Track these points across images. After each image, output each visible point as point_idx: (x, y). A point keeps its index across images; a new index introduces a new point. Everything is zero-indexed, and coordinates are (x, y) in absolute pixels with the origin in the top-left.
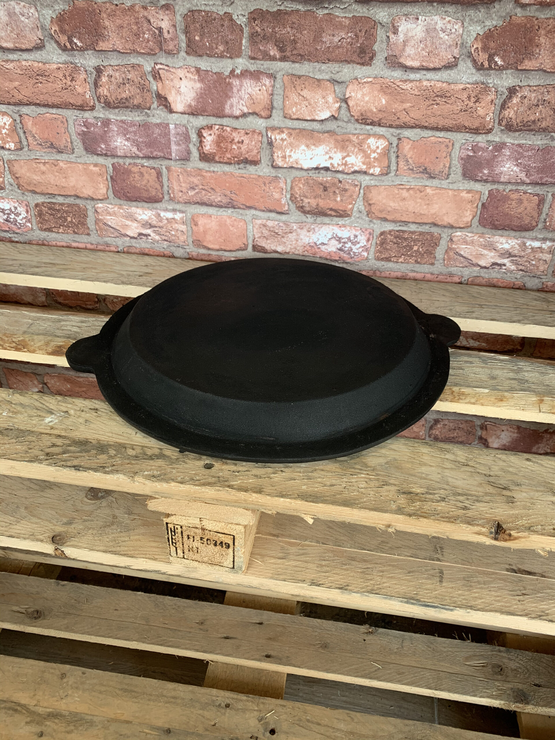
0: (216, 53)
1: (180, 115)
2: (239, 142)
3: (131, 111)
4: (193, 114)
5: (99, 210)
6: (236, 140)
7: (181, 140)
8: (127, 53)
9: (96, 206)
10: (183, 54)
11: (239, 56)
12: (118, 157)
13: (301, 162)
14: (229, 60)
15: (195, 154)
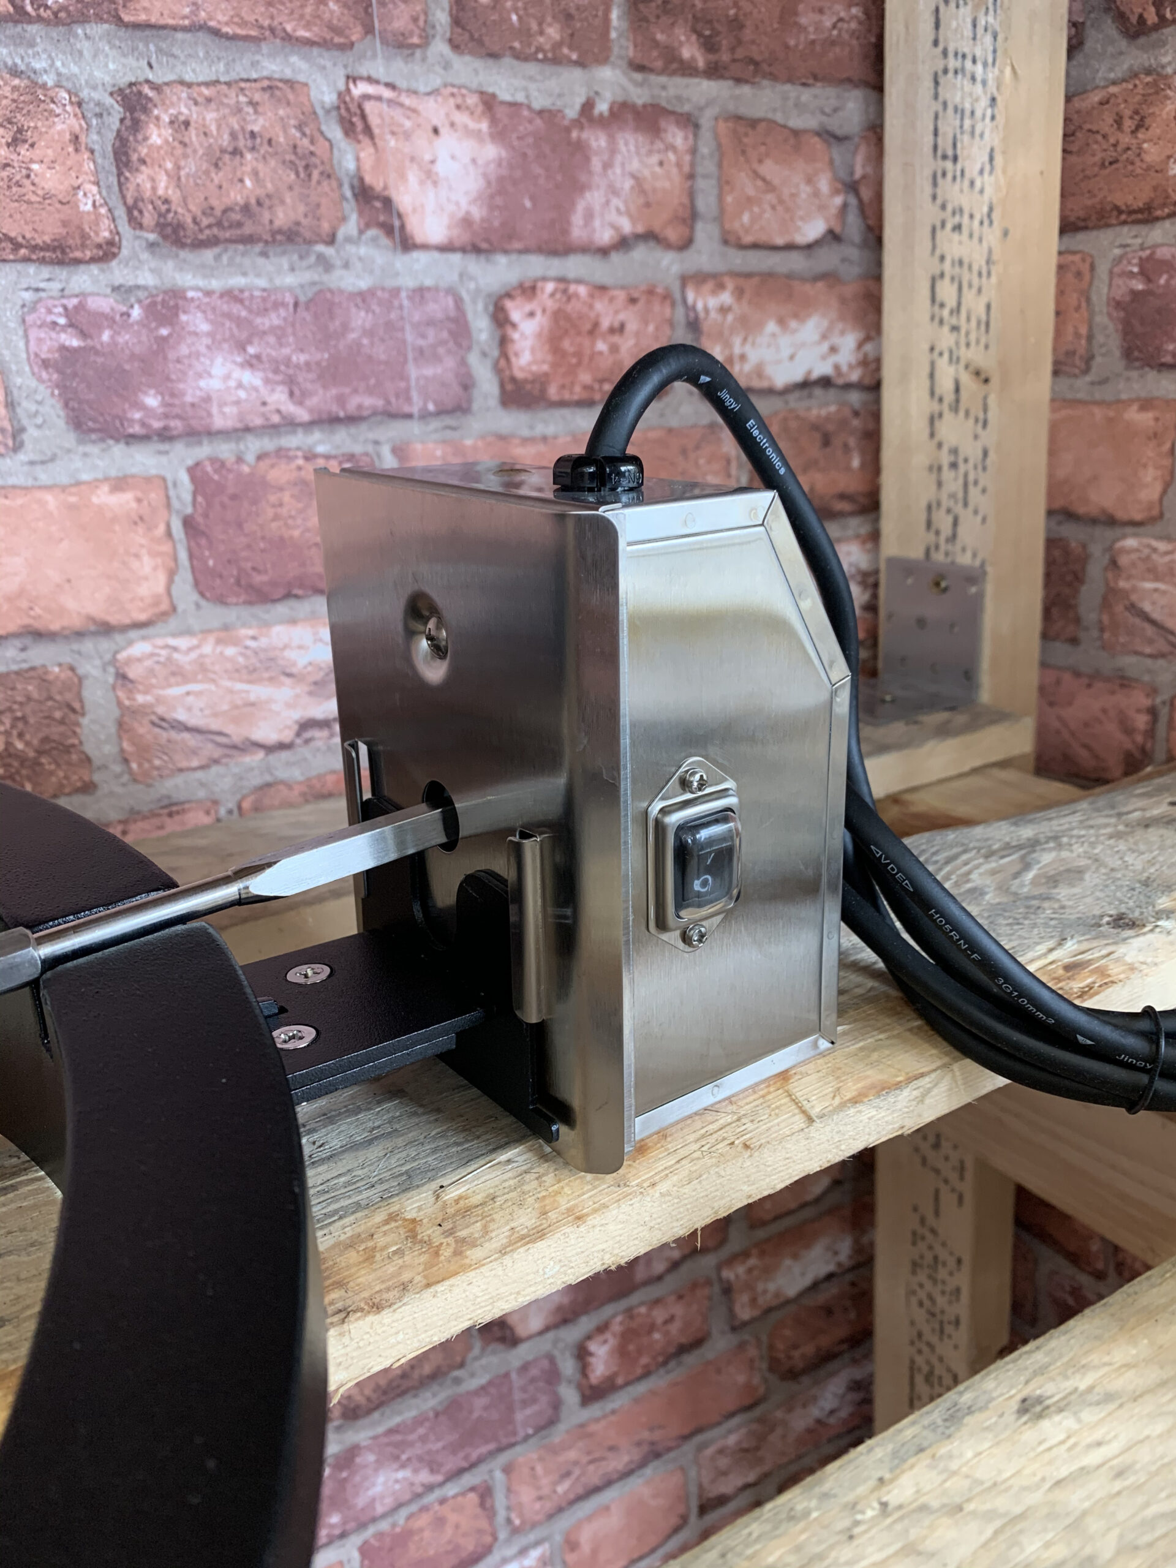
0: (539, 49)
1: (436, 255)
2: (612, 330)
3: (264, 254)
4: (476, 250)
5: (133, 673)
6: (605, 323)
7: (443, 343)
8: (246, 38)
9: (122, 656)
10: (440, 47)
11: (603, 58)
12: (211, 434)
13: (769, 370)
14: (577, 73)
15: (487, 384)
